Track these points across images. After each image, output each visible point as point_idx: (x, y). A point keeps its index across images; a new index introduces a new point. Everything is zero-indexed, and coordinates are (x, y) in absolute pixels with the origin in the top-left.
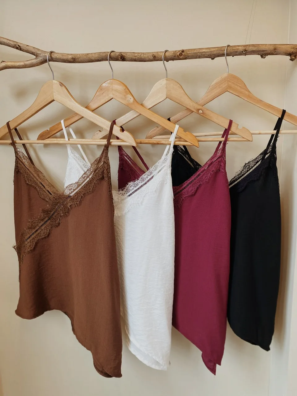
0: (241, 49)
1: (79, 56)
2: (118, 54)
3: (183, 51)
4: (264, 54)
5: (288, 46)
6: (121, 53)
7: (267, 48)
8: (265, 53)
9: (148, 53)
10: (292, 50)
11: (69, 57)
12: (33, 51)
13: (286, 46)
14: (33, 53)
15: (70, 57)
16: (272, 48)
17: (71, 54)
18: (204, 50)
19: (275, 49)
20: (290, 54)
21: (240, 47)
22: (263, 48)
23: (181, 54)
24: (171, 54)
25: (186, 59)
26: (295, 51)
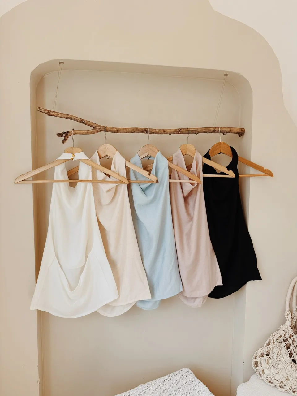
0: (213, 129)
3: (181, 129)
4: (224, 133)
6: (145, 129)
7: (226, 129)
9: (161, 129)
10: (240, 131)
12: (93, 125)
13: (236, 129)
14: (92, 126)
15: (116, 129)
16: (229, 130)
18: (192, 129)
19: (230, 130)
20: (238, 133)
21: (212, 129)
22: (224, 129)
23: (179, 131)
24: (174, 131)
25: (182, 134)
26: (241, 131)
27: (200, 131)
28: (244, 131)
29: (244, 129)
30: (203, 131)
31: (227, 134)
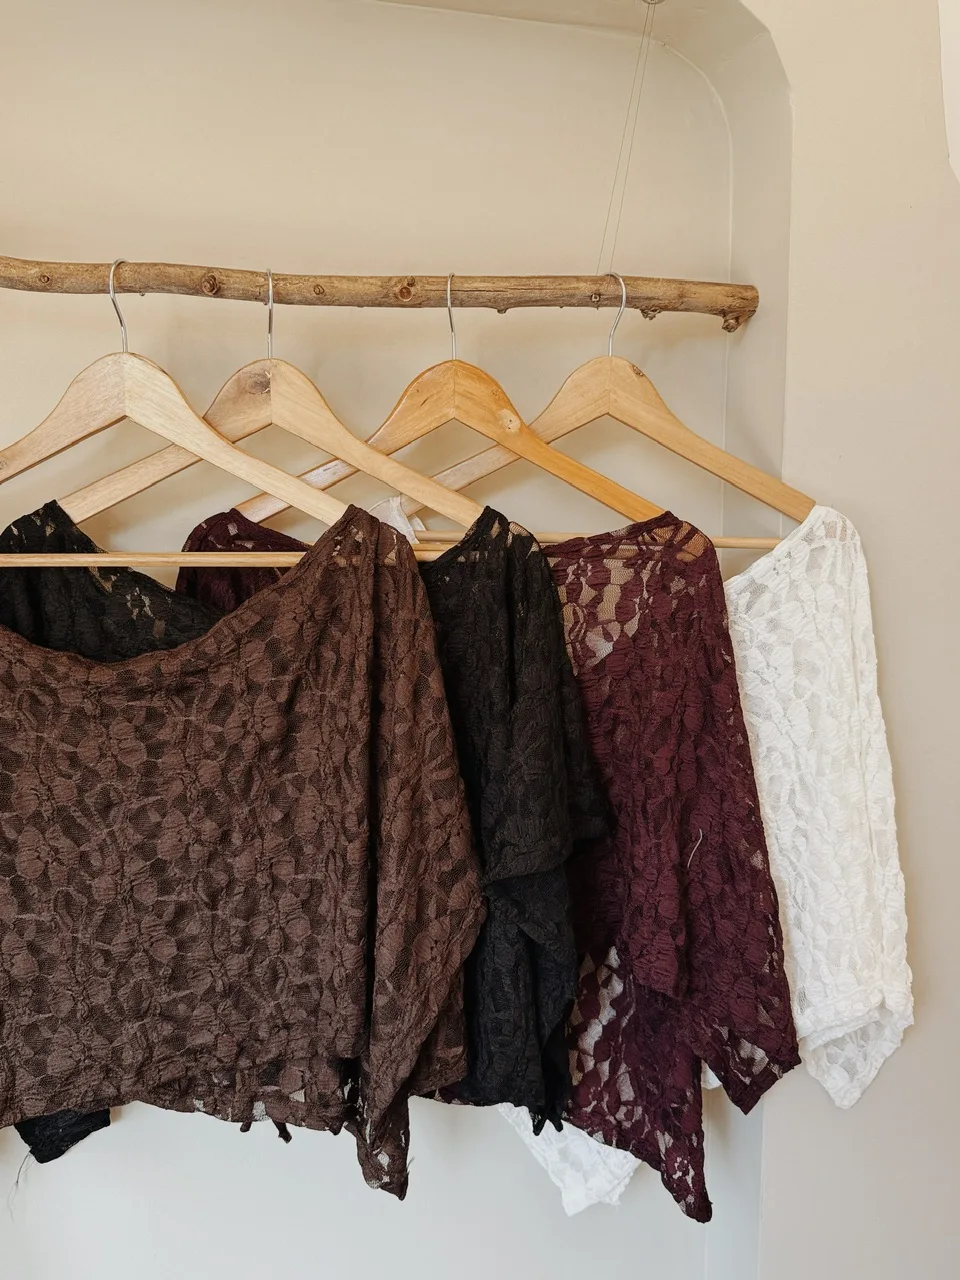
0: (586, 288)
1: (64, 272)
2: (200, 273)
3: (411, 284)
4: (649, 308)
5: (717, 288)
6: (210, 269)
7: (657, 290)
8: (653, 306)
9: (299, 277)
10: (730, 301)
11: (29, 272)
13: (711, 288)
15: (34, 271)
16: (672, 292)
17: (39, 264)
18: (477, 285)
19: (681, 296)
20: (723, 313)
21: (583, 284)
22: (646, 290)
23: (405, 292)
24: (374, 289)
25: (420, 305)
26: (737, 303)
27: (517, 293)
28: (756, 299)
29: (752, 288)
30: (536, 294)
31: (663, 317)
